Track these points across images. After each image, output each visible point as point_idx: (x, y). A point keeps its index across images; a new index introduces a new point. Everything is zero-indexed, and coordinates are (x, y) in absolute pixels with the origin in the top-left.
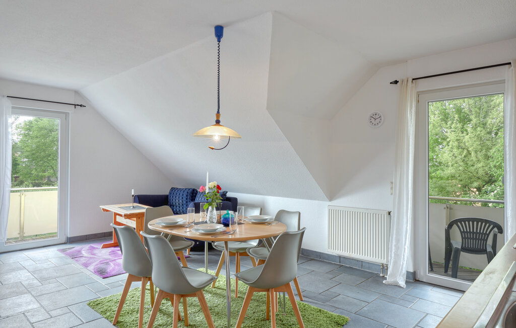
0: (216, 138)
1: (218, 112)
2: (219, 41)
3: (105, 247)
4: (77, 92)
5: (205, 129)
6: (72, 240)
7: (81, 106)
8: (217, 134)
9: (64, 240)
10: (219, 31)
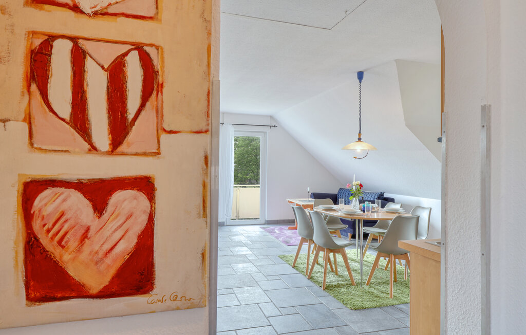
0: (359, 151)
1: (360, 132)
2: (360, 82)
3: (290, 228)
4: (271, 117)
5: (350, 145)
6: (269, 223)
7: (274, 126)
8: (359, 148)
9: (263, 222)
10: (360, 75)
